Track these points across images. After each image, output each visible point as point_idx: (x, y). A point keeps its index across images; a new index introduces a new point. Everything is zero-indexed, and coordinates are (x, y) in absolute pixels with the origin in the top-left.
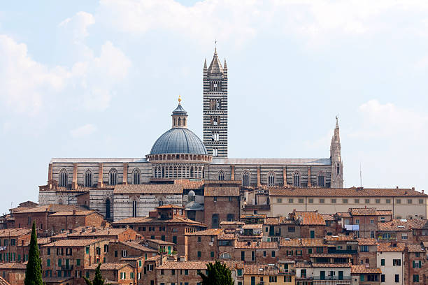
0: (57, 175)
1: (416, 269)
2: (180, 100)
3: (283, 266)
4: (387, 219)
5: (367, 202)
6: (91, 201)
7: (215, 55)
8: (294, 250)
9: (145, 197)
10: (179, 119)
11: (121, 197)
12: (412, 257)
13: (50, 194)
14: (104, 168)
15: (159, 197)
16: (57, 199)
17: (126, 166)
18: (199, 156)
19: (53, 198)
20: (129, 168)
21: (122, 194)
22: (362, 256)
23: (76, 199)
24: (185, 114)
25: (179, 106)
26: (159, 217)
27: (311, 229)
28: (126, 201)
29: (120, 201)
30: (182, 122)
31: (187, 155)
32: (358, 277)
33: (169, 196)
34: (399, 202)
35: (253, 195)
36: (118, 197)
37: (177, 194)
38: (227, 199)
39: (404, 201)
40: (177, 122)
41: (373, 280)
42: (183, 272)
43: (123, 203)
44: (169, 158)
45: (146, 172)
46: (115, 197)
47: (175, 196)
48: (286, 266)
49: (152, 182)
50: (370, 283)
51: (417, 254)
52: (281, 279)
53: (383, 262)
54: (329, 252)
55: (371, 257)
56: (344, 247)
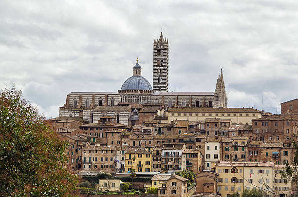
0: (72, 101)
1: (227, 151)
2: (137, 61)
3: (148, 149)
4: (227, 124)
5: (217, 115)
6: (84, 115)
7: (162, 35)
8: (161, 141)
9: (109, 112)
10: (136, 71)
11: (97, 112)
12: (224, 144)
13: (66, 111)
14: (95, 97)
15: (117, 112)
16: (69, 114)
17: (107, 96)
18: (144, 90)
19: (67, 113)
20: (109, 97)
21: (97, 111)
22: (197, 144)
23: (78, 114)
24: (140, 68)
25: (137, 64)
26: (101, 123)
27: (179, 130)
28: (99, 114)
29: (96, 114)
30: (138, 72)
31: (137, 90)
32: (185, 155)
33: (122, 112)
34: (241, 115)
35: (163, 111)
36: (96, 112)
37: (126, 111)
38: (151, 114)
39: (244, 115)
40: (135, 72)
41: (194, 157)
42: (95, 152)
43: (98, 116)
44: (128, 92)
45: (117, 99)
46: (94, 112)
47: (125, 112)
48: (149, 149)
49: (118, 105)
50: (193, 159)
51: (227, 143)
52: (144, 156)
53: (208, 147)
54: (180, 142)
55: (202, 145)
56: (188, 139)
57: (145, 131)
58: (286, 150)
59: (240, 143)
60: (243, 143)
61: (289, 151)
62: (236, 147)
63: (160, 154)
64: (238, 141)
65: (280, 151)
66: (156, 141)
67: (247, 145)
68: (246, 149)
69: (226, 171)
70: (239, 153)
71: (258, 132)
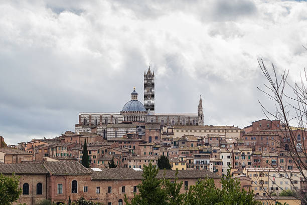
1: (237, 160)
2: (134, 88)
4: (223, 139)
5: (215, 131)
6: (97, 131)
7: (149, 69)
9: (120, 129)
11: (110, 129)
12: (235, 154)
14: (103, 117)
15: (126, 129)
16: (83, 130)
18: (143, 112)
19: (81, 129)
20: (113, 117)
22: (214, 154)
23: (91, 130)
24: (137, 94)
25: (134, 91)
26: (127, 137)
27: (192, 143)
28: (112, 131)
29: (110, 131)
30: (135, 97)
31: (138, 112)
32: (212, 163)
33: (131, 129)
34: (228, 131)
35: (166, 128)
37: (134, 128)
38: (155, 130)
39: (230, 131)
40: (133, 97)
42: (139, 161)
44: (130, 113)
45: (120, 118)
46: (108, 129)
48: (182, 158)
49: (123, 123)
50: (218, 166)
51: (237, 153)
52: (180, 164)
53: (222, 156)
54: (200, 153)
55: (217, 155)
56: (206, 151)
57: (166, 144)
58: (281, 158)
59: (246, 154)
60: (249, 153)
61: (284, 159)
62: (243, 156)
63: (193, 162)
64: (245, 152)
65: (277, 159)
66: (181, 152)
67: (252, 155)
68: (251, 158)
69: (255, 175)
70: (246, 161)
71: (248, 144)
